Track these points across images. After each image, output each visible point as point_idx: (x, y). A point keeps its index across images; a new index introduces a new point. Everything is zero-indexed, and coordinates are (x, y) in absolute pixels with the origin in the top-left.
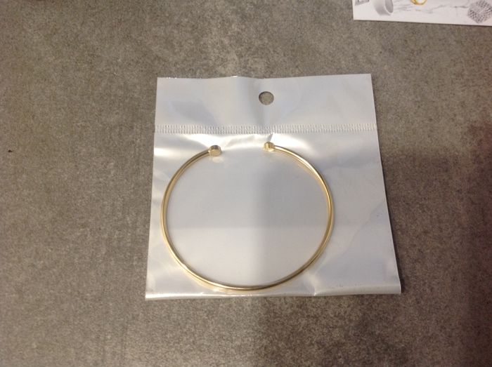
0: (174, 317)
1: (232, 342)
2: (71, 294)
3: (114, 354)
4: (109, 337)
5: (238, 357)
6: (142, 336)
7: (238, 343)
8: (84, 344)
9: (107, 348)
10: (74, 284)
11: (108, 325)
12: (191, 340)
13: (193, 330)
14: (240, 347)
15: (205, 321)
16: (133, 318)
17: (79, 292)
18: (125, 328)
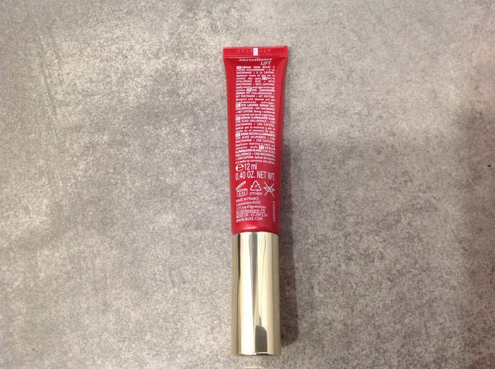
0: (80, 11)
1: (122, 11)
2: (8, 24)
3: (48, 44)
4: (41, 37)
5: (128, 17)
6: (62, 29)
7: (126, 10)
8: (27, 46)
9: (42, 43)
10: (7, 18)
11: (39, 31)
12: (95, 19)
13: (94, 14)
14: (128, 12)
15: (100, 7)
16: (53, 22)
17: (12, 22)
18: (50, 29)
